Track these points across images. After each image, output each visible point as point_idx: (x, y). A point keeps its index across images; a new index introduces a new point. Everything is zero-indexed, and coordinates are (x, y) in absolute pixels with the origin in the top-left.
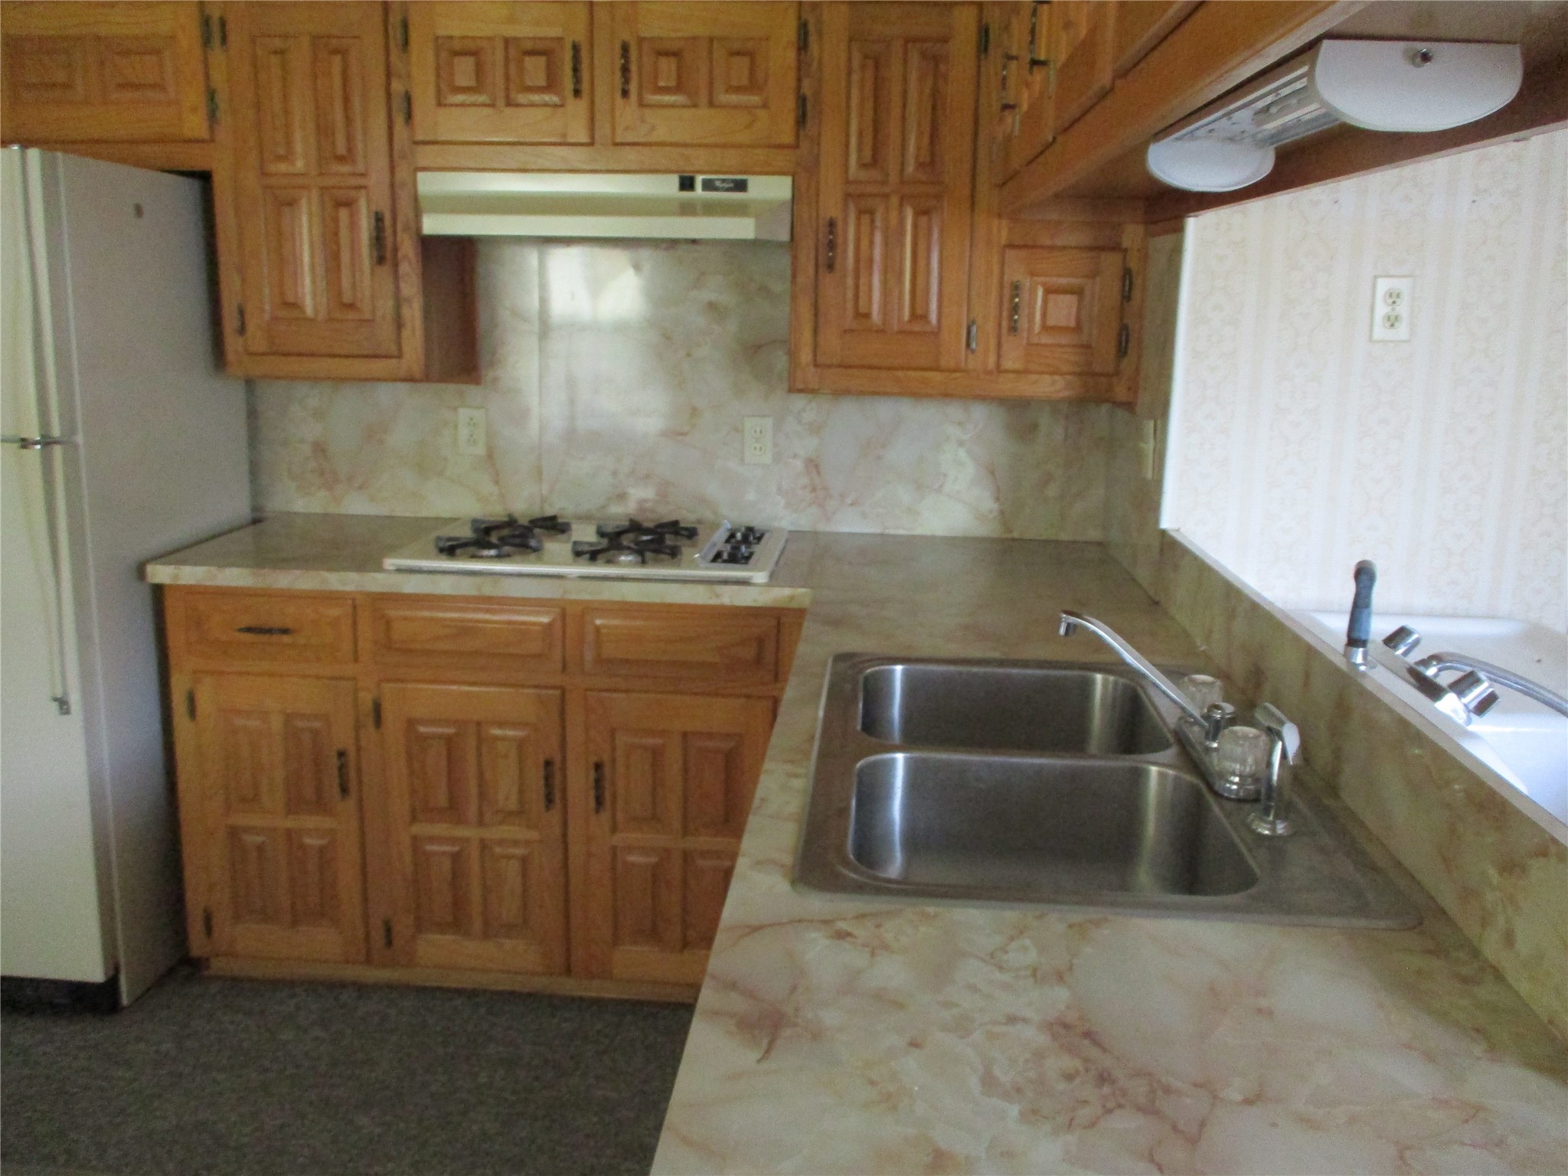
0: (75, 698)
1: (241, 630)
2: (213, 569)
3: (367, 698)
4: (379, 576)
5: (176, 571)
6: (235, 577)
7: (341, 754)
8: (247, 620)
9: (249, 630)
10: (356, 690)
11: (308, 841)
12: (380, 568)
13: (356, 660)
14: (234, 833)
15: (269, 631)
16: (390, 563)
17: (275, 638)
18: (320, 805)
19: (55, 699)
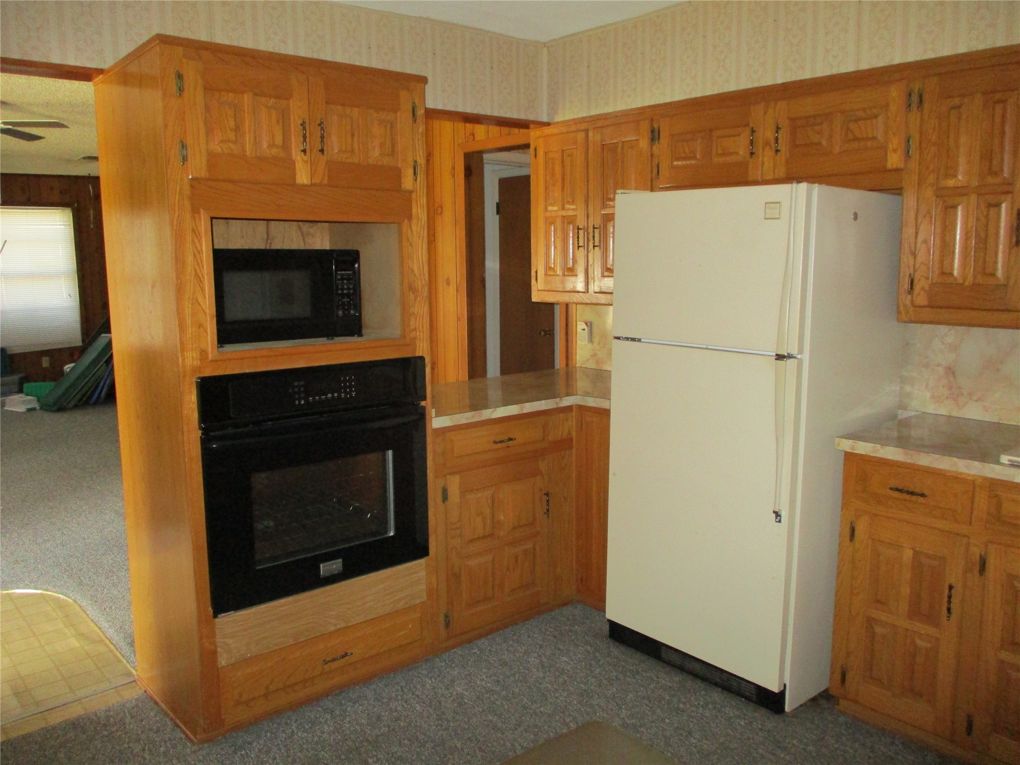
0: (784, 514)
1: (891, 489)
2: (878, 446)
3: (976, 552)
4: (997, 467)
5: (853, 444)
6: (891, 453)
7: (951, 588)
8: (894, 483)
9: (897, 490)
10: (968, 544)
11: (919, 642)
12: (998, 462)
13: (971, 524)
14: (870, 622)
15: (912, 493)
16: (1005, 459)
17: (914, 498)
18: (931, 619)
19: (774, 512)
